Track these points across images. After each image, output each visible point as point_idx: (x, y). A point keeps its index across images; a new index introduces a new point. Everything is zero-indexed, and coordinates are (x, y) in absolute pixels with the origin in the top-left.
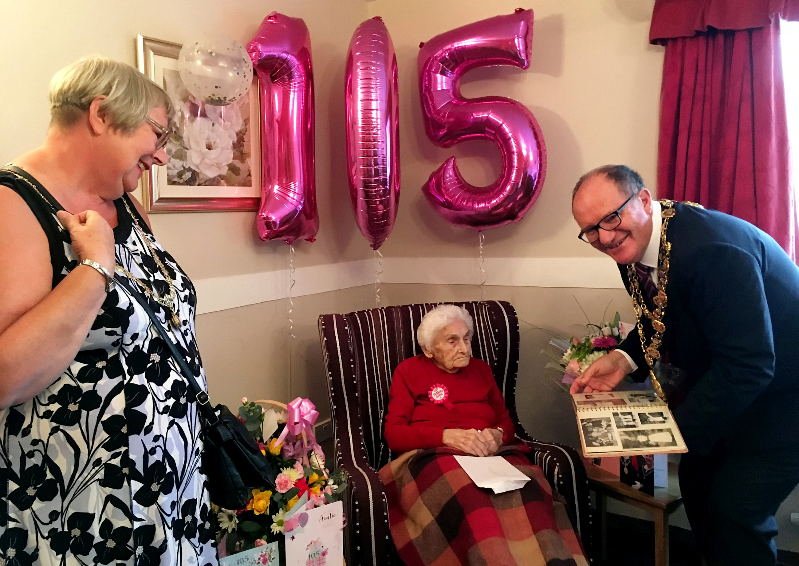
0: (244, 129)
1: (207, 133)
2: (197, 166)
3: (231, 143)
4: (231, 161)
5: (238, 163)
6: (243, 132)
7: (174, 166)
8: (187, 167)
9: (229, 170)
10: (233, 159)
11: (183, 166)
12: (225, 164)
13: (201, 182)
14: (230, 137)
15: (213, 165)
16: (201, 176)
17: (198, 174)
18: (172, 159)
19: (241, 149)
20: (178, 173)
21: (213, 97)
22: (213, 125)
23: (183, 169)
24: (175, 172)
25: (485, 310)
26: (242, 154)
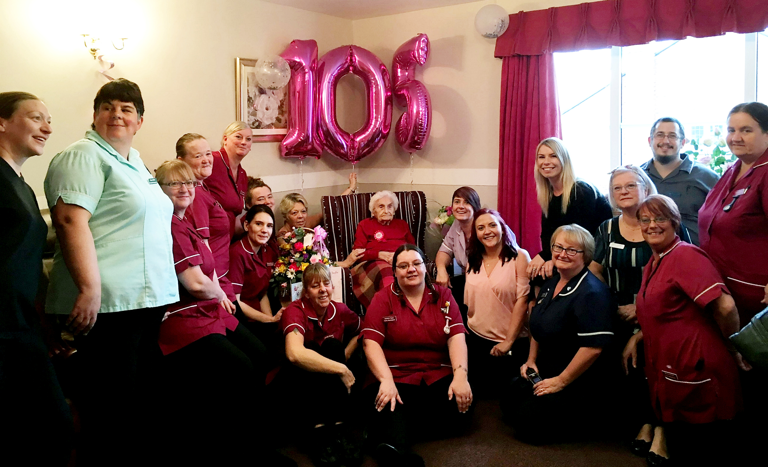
0: (283, 99)
1: (266, 102)
2: (261, 119)
3: (278, 106)
4: (277, 116)
5: (280, 117)
6: (283, 101)
7: (251, 120)
8: (256, 120)
9: (276, 120)
10: (278, 114)
11: (255, 119)
12: (274, 117)
13: (263, 127)
14: (277, 103)
15: (268, 118)
16: (263, 124)
17: (261, 123)
18: (250, 116)
19: (282, 109)
20: (253, 123)
21: (271, 87)
22: (269, 97)
23: (254, 121)
24: (251, 122)
25: (410, 195)
26: (283, 111)
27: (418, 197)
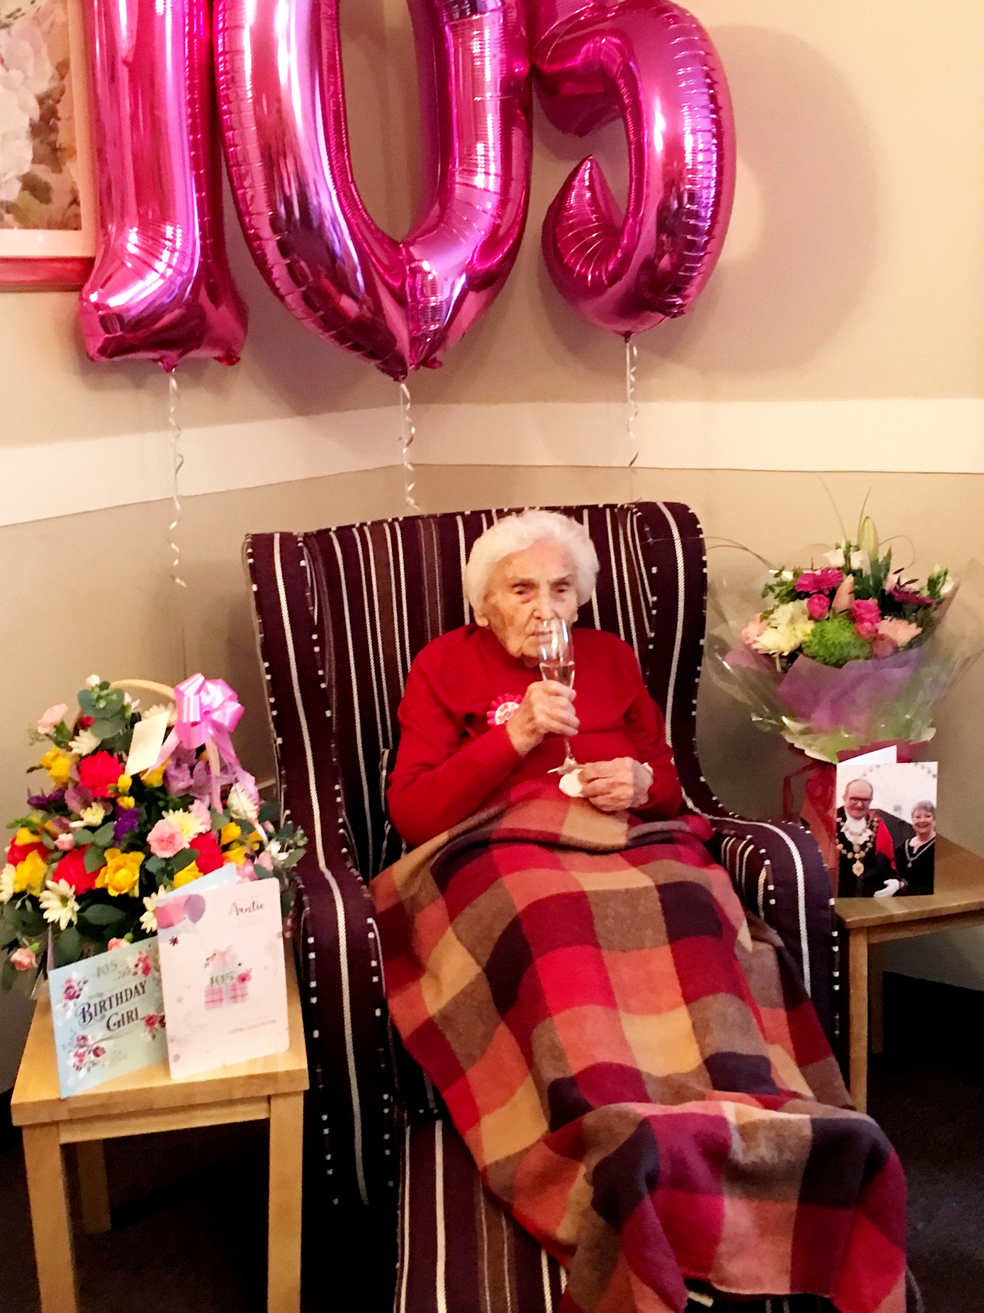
0: (57, 88)
3: (26, 122)
4: (26, 168)
5: (44, 173)
6: (56, 96)
9: (24, 188)
10: (34, 161)
12: (13, 174)
14: (23, 107)
19: (52, 137)
25: (631, 523)
26: (55, 150)
27: (670, 530)
